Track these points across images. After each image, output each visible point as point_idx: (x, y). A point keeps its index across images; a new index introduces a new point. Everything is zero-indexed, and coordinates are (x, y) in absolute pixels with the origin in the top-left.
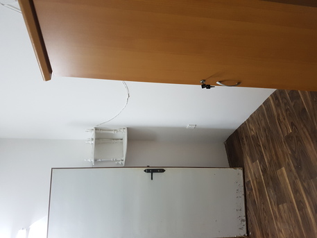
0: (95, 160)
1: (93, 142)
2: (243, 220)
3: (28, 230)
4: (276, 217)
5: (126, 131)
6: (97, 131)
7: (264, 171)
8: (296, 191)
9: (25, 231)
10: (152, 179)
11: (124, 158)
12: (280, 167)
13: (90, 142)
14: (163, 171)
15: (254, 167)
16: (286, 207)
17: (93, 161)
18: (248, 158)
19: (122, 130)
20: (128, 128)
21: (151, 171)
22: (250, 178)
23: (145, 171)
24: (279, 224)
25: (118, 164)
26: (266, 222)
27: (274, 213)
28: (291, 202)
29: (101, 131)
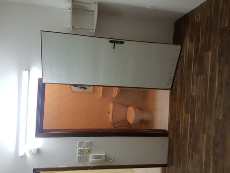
0: (73, 27)
1: (71, 11)
2: (171, 80)
3: (29, 71)
4: (193, 83)
5: (97, 5)
6: (74, 3)
7: (196, 51)
8: (213, 69)
9: (27, 72)
10: (114, 48)
11: (95, 28)
12: (208, 51)
13: (68, 11)
14: (123, 43)
15: (189, 46)
16: (202, 78)
17: (71, 27)
18: (188, 38)
19: (94, 5)
20: (98, 3)
21: (114, 42)
22: (184, 53)
23: (109, 41)
24: (194, 87)
25: (90, 32)
26: (186, 83)
27: (193, 79)
28: (207, 76)
29: (77, 4)
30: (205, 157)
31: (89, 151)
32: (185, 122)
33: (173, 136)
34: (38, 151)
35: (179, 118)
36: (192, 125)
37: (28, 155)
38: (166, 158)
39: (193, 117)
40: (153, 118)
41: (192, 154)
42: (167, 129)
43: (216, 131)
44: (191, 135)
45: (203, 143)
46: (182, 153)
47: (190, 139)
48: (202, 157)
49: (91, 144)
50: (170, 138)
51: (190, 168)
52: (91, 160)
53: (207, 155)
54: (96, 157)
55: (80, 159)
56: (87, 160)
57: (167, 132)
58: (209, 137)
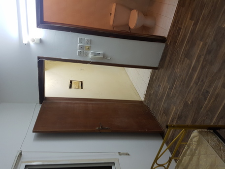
30: (195, 62)
31: (88, 48)
32: (186, 29)
33: (170, 42)
34: (41, 41)
35: (182, 24)
36: (192, 32)
37: (32, 44)
38: (158, 62)
39: (195, 24)
40: (155, 24)
41: (184, 59)
42: (166, 36)
43: (214, 39)
44: (188, 42)
45: (197, 50)
46: (175, 58)
47: (186, 46)
48: (192, 63)
49: (90, 42)
50: (167, 45)
51: (177, 71)
52: (90, 56)
53: (198, 60)
54: (95, 54)
55: (80, 54)
56: (87, 55)
57: (165, 38)
58: (205, 44)
